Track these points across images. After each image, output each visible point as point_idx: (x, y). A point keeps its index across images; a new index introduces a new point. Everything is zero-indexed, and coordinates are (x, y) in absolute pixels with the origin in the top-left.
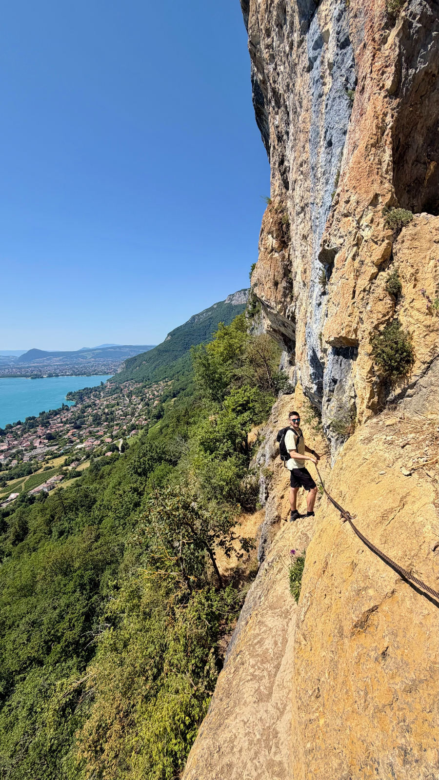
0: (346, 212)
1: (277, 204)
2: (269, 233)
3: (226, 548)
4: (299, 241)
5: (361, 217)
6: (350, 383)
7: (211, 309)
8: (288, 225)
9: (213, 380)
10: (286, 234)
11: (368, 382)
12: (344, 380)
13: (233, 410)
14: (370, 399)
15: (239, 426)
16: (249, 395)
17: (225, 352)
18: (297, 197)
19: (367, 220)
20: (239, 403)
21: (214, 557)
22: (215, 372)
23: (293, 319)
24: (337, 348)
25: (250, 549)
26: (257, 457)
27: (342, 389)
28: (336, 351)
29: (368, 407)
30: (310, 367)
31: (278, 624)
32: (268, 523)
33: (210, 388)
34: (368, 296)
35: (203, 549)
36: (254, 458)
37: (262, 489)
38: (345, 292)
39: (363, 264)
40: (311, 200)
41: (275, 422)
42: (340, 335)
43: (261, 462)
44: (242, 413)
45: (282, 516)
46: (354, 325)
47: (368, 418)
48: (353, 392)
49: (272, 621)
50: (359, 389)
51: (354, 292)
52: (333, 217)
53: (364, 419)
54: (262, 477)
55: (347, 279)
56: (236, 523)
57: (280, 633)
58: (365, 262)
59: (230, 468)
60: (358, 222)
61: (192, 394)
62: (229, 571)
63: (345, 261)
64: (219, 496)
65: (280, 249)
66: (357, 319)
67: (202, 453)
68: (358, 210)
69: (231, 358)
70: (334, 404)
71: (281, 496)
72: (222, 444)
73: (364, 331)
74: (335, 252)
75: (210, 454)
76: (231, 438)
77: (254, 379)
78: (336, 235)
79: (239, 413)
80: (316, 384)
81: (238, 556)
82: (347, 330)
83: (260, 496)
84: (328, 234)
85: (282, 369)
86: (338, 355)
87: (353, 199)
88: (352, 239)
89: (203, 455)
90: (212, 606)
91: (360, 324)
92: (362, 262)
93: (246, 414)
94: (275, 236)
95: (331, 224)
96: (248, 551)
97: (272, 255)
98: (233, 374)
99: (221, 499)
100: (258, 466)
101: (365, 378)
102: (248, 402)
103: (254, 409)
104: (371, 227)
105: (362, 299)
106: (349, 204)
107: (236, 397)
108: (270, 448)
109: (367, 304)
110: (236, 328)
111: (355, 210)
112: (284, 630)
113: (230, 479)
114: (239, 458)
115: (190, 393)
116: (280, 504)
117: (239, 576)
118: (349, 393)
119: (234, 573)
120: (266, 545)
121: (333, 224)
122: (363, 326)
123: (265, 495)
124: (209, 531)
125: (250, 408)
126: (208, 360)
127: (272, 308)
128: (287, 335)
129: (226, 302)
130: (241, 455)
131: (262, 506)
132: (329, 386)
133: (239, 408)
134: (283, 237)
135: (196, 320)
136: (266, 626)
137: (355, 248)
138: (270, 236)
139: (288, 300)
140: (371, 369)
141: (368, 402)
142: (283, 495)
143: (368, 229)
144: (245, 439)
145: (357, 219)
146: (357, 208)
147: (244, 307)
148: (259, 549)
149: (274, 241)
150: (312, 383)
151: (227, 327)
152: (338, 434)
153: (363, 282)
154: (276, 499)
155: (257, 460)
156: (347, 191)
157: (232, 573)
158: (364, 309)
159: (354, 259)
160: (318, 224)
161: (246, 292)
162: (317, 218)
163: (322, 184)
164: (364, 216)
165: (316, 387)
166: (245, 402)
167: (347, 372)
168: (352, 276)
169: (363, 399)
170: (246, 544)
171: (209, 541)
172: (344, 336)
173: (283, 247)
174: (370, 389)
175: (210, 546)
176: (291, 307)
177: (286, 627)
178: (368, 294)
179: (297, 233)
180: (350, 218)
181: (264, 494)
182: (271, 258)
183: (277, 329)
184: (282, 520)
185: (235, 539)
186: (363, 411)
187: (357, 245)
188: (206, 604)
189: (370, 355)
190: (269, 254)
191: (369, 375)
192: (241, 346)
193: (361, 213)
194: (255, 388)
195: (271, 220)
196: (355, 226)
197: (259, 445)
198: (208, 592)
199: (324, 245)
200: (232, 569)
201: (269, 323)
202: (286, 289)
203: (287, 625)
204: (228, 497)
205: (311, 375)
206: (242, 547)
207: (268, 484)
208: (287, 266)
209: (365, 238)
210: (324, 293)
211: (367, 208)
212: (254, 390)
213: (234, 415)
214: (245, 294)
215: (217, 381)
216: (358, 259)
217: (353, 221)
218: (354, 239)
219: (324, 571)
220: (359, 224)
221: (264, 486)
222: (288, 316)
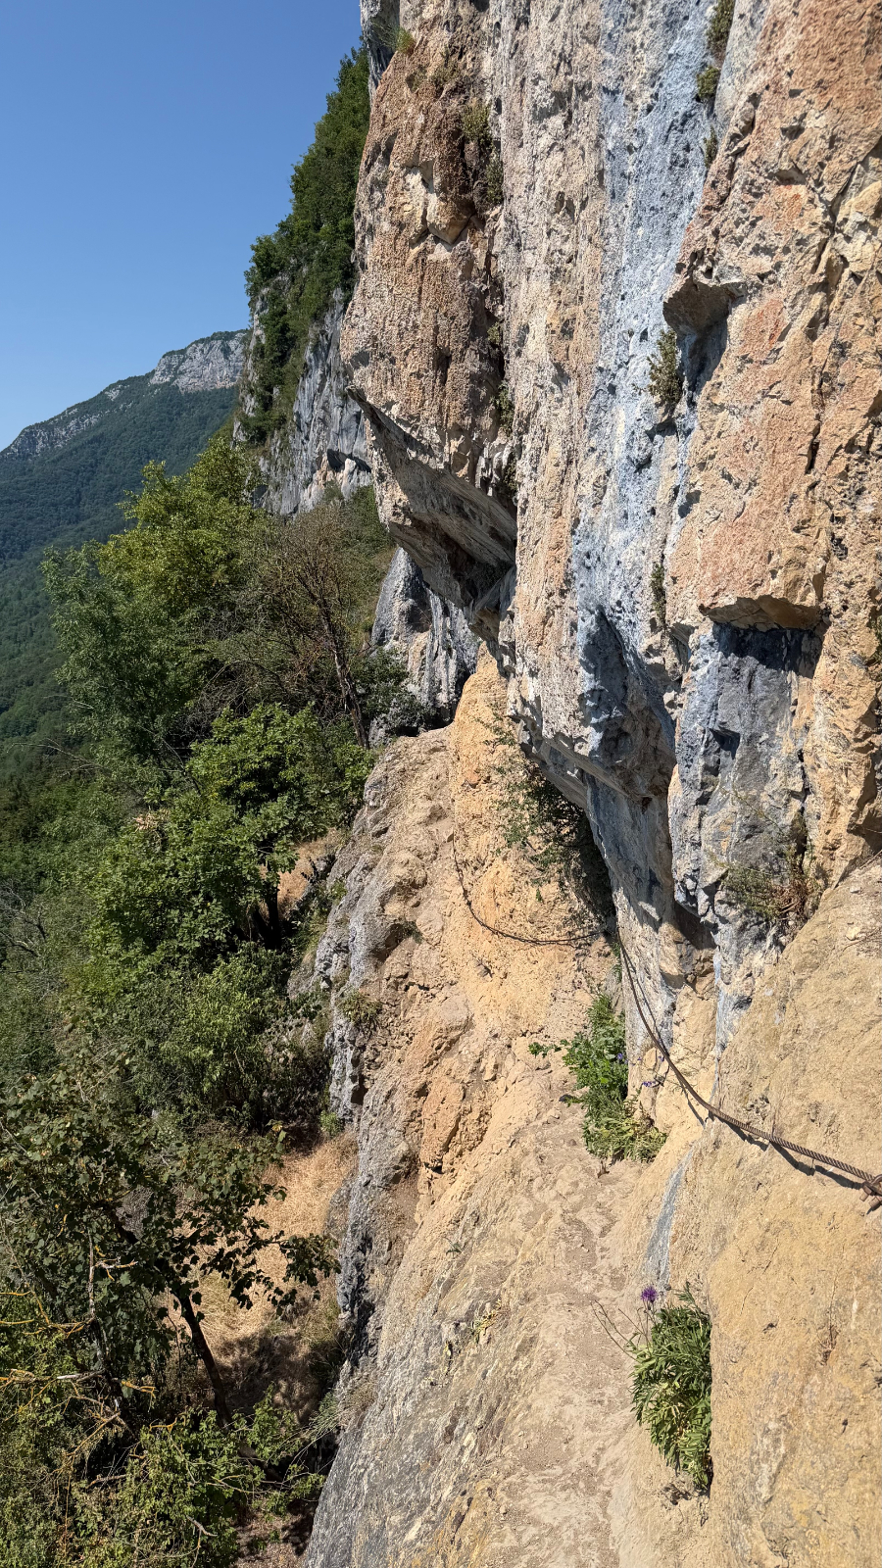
0: (785, 166)
1: (439, 59)
2: (411, 167)
3: (236, 1274)
4: (540, 218)
5: (843, 193)
6: (786, 747)
7: (98, 403)
8: (487, 145)
9: (133, 679)
10: (476, 175)
11: (859, 750)
12: (765, 736)
13: (227, 792)
14: (861, 804)
15: (252, 848)
16: (281, 739)
17: (175, 576)
18: (538, 54)
19: (861, 204)
20: (247, 766)
21: (196, 1309)
22: (142, 651)
23: (506, 491)
24: (737, 630)
25: (318, 1273)
26: (320, 954)
27: (755, 769)
28: (730, 639)
29: (855, 830)
30: (582, 670)
31: (573, 1511)
32: (376, 1182)
33: (123, 708)
34: (861, 468)
35: (160, 1288)
36: (307, 958)
37: (341, 1064)
38: (780, 447)
39: (843, 354)
40: (606, 77)
41: (379, 834)
42: (760, 592)
43: (332, 972)
44: (258, 802)
45: (426, 1155)
46: (815, 563)
47: (856, 862)
48: (799, 778)
49: (550, 1505)
50: (823, 770)
51: (814, 449)
52: (731, 174)
53: (839, 867)
54: (340, 1025)
55: (788, 403)
56: (268, 1188)
57: (588, 1538)
58: (854, 350)
59: (227, 998)
60: (832, 210)
61: (32, 727)
62: (237, 1352)
63: (781, 339)
64: (187, 1099)
65: (457, 230)
66: (824, 542)
67: (113, 948)
68: (834, 166)
69: (195, 599)
70: (726, 812)
71: (418, 1085)
72: (188, 916)
73: (850, 585)
74: (733, 296)
75: (147, 952)
76: (222, 894)
77: (286, 679)
78: (741, 239)
79: (248, 802)
80: (597, 727)
81: (279, 1298)
82: (791, 576)
83: (333, 1089)
84: (708, 231)
85: (381, 642)
86: (741, 653)
87: (817, 124)
88: (809, 267)
89: (117, 956)
90: (212, 1471)
91: (835, 559)
92: (842, 349)
93: (273, 808)
94: (437, 181)
95: (723, 200)
96: (313, 1282)
97: (425, 252)
98: (204, 657)
99: (195, 1108)
100: (324, 985)
101: (850, 736)
102: (278, 763)
103: (299, 789)
104: (875, 231)
105: (844, 476)
106: (799, 141)
107: (233, 747)
108: (368, 922)
109: (859, 493)
110: (211, 488)
111: (822, 165)
112: (601, 1530)
113: (230, 1039)
114: (258, 961)
115: (25, 722)
116: (416, 1114)
117: (273, 1364)
118: (781, 779)
119: (257, 1354)
120: (369, 1256)
121: (730, 201)
122: (844, 566)
123: (350, 1086)
124: (179, 1223)
125: (285, 787)
126: (111, 604)
127: (427, 450)
128: (463, 542)
129: (155, 380)
130: (263, 953)
131: (341, 1124)
132: (705, 753)
133: (245, 786)
134: (465, 189)
135: (40, 444)
136: (534, 1522)
137: (818, 298)
138: (415, 179)
139: (486, 422)
140: (870, 708)
141: (856, 815)
142: (425, 1085)
143: (862, 236)
144: (269, 892)
145: (829, 197)
146: (828, 158)
147: (226, 400)
148: (348, 1270)
149: (434, 199)
150: (585, 723)
151: (175, 479)
152: (746, 912)
153: (846, 417)
154: (398, 1100)
155: (320, 966)
156: (794, 93)
157: (245, 1355)
158: (848, 509)
159: (811, 333)
160: (631, 169)
161: (232, 344)
162: (630, 149)
163: (652, 26)
164: (852, 190)
165: (598, 736)
166: (267, 764)
167: (774, 710)
168: (806, 390)
169: (837, 803)
170: (306, 1258)
171: (178, 1259)
172: (779, 595)
173: (467, 224)
174: (863, 772)
175: (184, 1274)
176: (494, 450)
177: (601, 1519)
178: (861, 460)
179: (531, 187)
180: (801, 189)
181: (348, 1081)
182: (421, 260)
183: (427, 520)
184: (423, 1170)
185: (266, 1243)
186: (838, 842)
187: (827, 287)
188: (192, 1468)
189: (869, 664)
190: (413, 245)
191: (865, 728)
192: (232, 556)
193: (844, 179)
194: (303, 713)
195: (420, 120)
196: (820, 221)
197: (324, 914)
198: (195, 1427)
199: (692, 268)
200: (245, 1343)
201: (400, 495)
202: (480, 384)
203: (605, 1514)
204: (221, 1102)
205: (582, 698)
206: (292, 1268)
207: (363, 1048)
208: (483, 295)
209: (854, 267)
210: (667, 428)
211: (864, 163)
212: (298, 720)
213: (230, 811)
214: (226, 351)
215: (149, 683)
216: (825, 338)
217: (811, 201)
218: (815, 267)
219: (826, 1355)
220: (834, 217)
221: (350, 1054)
222: (486, 482)
